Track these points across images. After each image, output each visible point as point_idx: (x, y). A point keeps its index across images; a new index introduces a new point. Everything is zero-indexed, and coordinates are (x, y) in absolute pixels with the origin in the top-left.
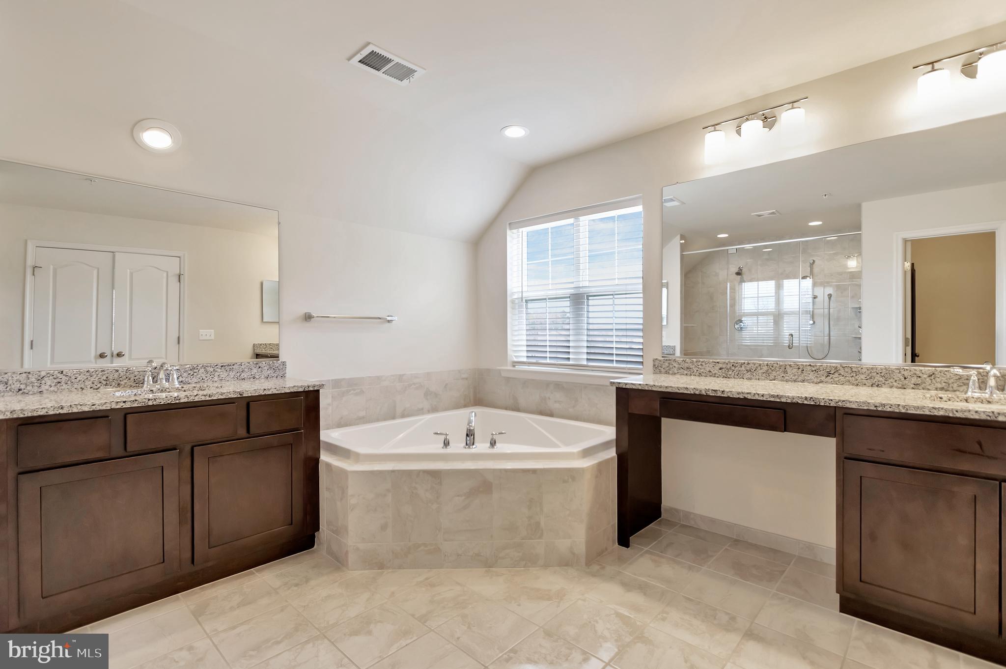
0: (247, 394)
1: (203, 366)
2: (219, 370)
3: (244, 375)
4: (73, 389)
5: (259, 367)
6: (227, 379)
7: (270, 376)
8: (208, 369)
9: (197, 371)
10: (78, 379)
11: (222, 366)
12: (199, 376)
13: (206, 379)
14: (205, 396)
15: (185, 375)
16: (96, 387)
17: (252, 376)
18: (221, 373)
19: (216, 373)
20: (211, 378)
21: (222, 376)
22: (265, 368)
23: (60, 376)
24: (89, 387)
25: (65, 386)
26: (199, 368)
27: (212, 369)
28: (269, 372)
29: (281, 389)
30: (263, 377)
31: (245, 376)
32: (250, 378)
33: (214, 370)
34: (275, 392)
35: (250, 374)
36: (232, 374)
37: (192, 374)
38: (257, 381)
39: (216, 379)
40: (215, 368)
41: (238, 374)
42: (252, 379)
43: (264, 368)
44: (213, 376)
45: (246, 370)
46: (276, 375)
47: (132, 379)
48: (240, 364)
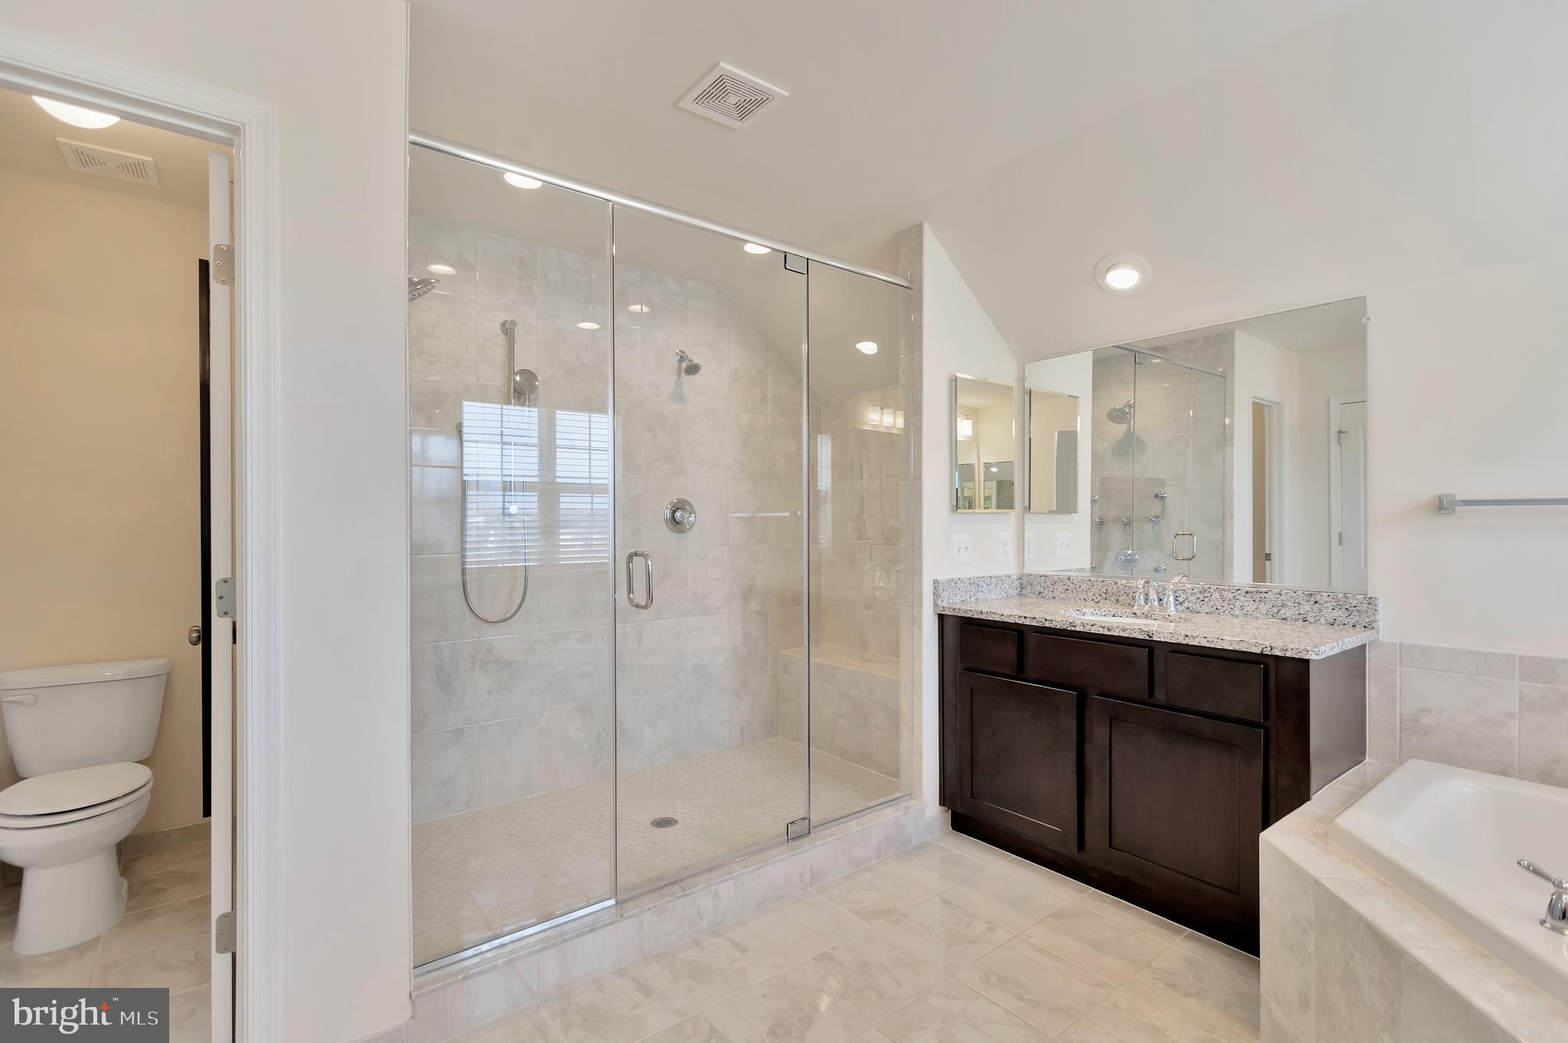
0: (1159, 637)
1: (1217, 589)
2: (1243, 598)
3: (1286, 612)
4: (1078, 599)
5: (1316, 602)
6: (1256, 615)
7: (1338, 622)
8: (1225, 594)
9: (1208, 595)
10: (1082, 588)
11: (1247, 593)
12: (1211, 604)
13: (1222, 609)
14: (1103, 628)
15: (1193, 598)
16: (1097, 601)
17: (1300, 617)
18: (1246, 604)
19: (1238, 602)
20: (1229, 610)
21: (1247, 609)
22: (1329, 605)
23: (1068, 583)
24: (1091, 599)
25: (1071, 595)
26: (1211, 590)
27: (1231, 596)
28: (1335, 614)
29: (1216, 641)
30: (1323, 622)
31: (1288, 615)
32: (1296, 620)
33: (1234, 597)
34: (1204, 643)
35: (1298, 612)
36: (1264, 608)
37: (1202, 598)
38: (1311, 628)
39: (1237, 611)
40: (1236, 594)
41: (1275, 610)
42: (1300, 623)
43: (1326, 605)
44: (1232, 607)
45: (1289, 603)
46: (1351, 622)
47: (1130, 595)
48: (1278, 591)
